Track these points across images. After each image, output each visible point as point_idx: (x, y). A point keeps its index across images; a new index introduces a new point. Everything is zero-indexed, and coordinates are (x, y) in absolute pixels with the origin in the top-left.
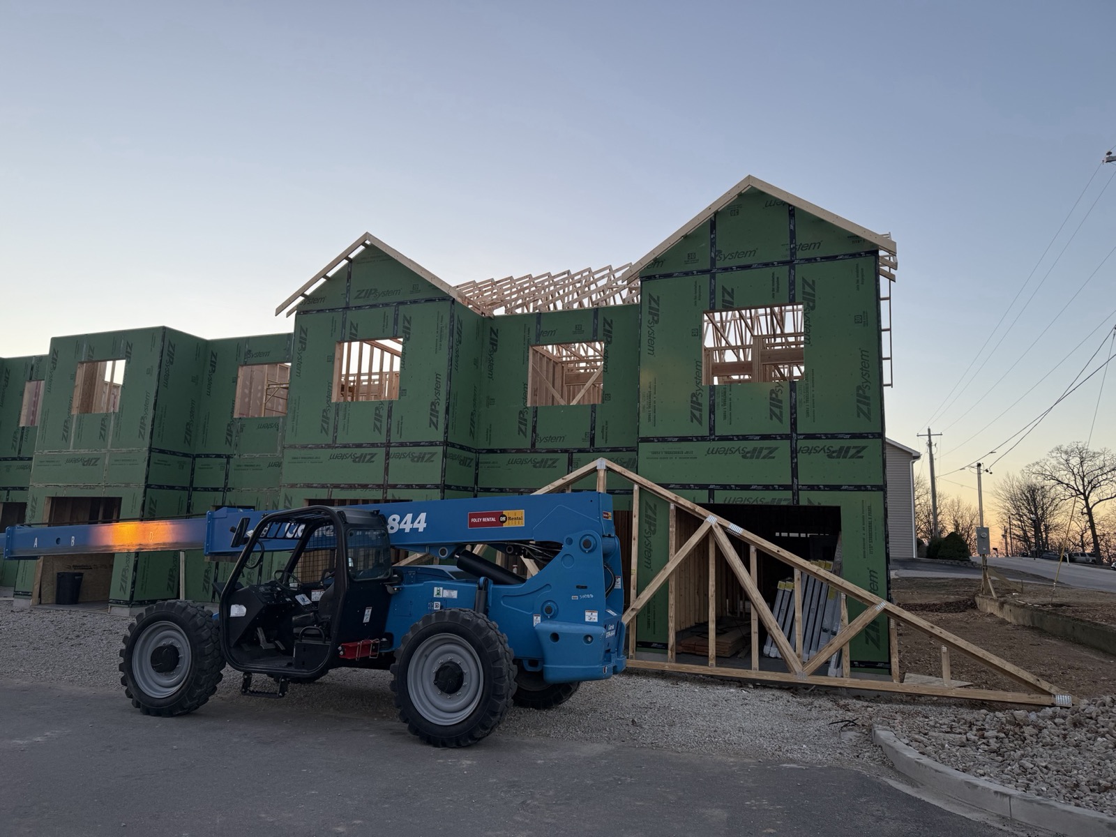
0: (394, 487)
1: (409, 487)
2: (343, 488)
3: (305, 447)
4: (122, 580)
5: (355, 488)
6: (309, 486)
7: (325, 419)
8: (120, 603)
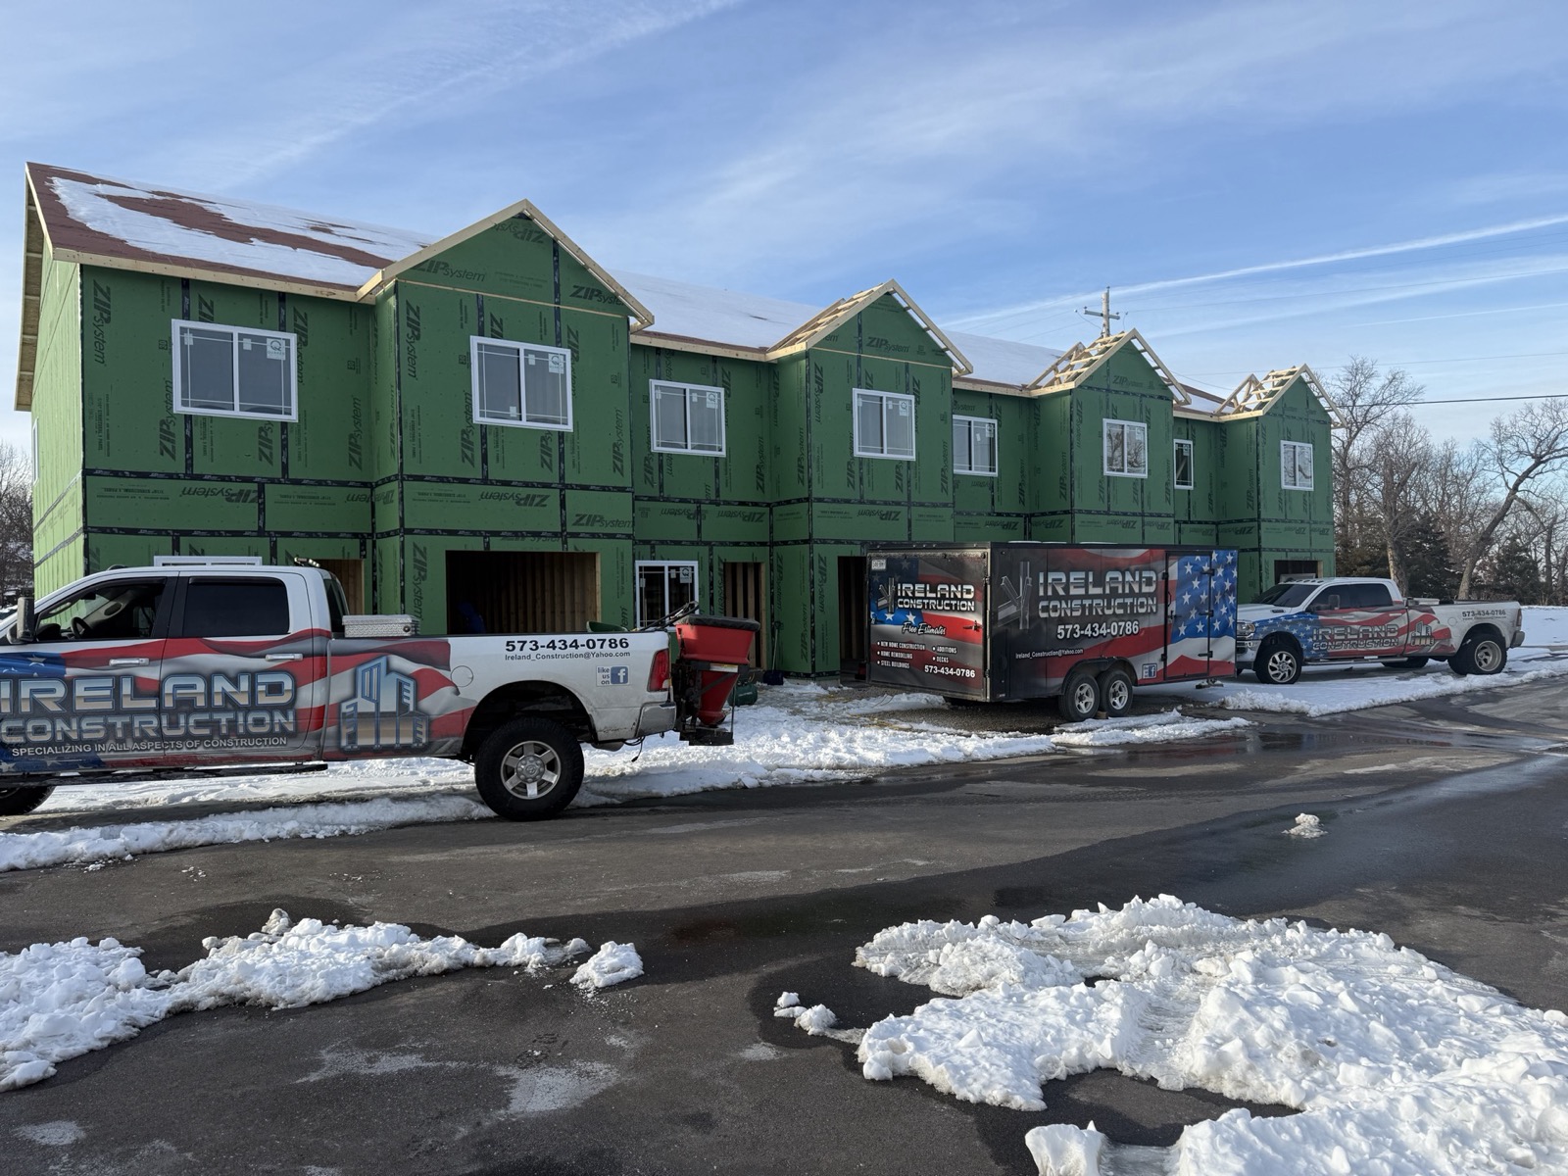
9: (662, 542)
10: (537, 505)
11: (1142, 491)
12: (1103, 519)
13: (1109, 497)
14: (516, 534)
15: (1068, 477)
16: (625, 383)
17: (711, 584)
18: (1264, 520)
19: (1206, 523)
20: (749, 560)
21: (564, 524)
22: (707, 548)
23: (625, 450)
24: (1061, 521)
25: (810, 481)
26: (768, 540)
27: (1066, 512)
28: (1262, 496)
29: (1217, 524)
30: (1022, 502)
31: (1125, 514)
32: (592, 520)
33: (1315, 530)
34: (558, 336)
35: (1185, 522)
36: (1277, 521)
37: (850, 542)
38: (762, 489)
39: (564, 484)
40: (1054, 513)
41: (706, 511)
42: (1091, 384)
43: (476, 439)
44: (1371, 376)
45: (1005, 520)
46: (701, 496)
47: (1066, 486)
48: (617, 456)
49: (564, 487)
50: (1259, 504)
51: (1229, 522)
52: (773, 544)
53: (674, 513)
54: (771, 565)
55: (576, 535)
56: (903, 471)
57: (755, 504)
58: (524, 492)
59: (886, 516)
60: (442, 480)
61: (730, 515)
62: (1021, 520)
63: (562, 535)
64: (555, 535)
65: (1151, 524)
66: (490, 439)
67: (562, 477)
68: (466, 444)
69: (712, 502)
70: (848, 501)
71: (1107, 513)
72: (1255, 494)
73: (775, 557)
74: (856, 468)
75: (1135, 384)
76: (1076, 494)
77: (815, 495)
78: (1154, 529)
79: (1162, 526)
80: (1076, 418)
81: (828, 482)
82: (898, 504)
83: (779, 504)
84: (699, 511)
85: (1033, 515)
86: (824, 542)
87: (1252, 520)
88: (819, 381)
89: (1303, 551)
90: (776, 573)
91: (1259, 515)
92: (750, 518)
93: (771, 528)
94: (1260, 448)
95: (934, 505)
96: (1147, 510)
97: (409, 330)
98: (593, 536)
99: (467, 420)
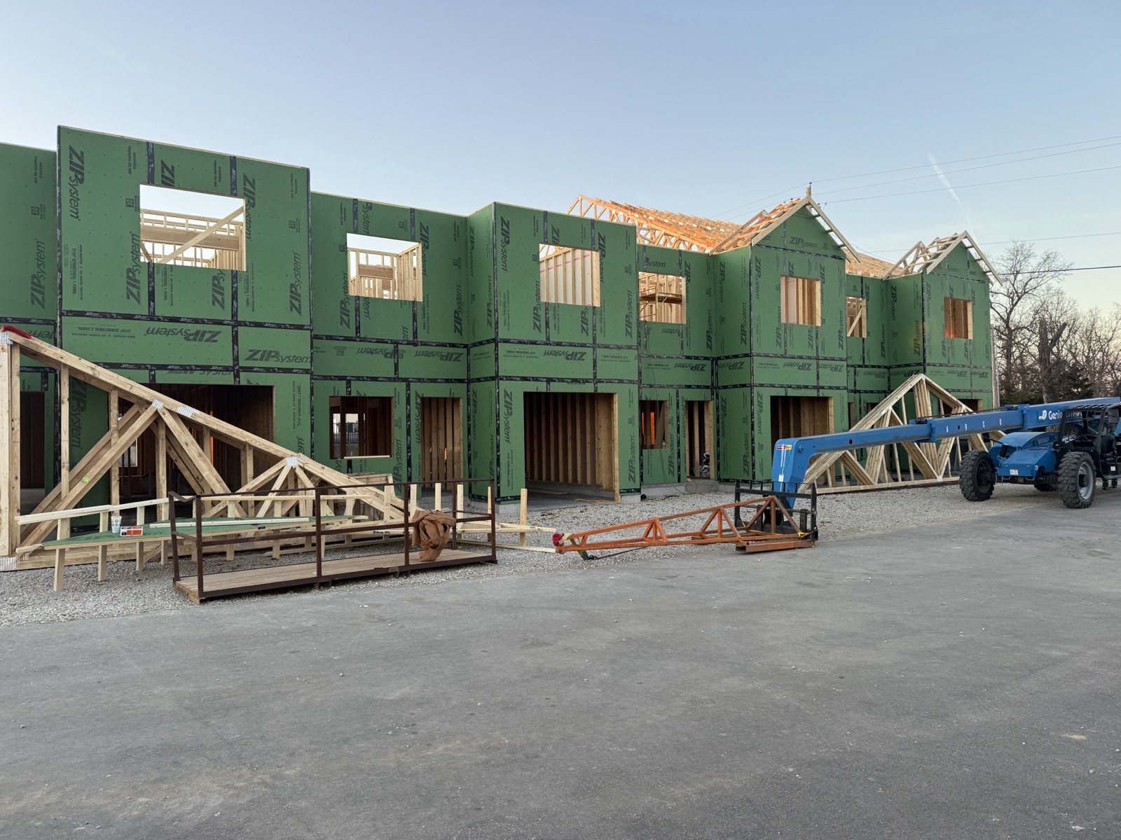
0: (823, 388)
1: (831, 388)
2: (794, 388)
3: (767, 356)
4: (630, 470)
5: (801, 388)
6: (773, 386)
7: (778, 336)
8: (632, 492)
9: (359, 378)
10: (207, 340)
11: (817, 338)
12: (780, 362)
13: (785, 343)
14: (185, 368)
15: (748, 324)
16: (304, 230)
17: (408, 416)
18: (929, 365)
19: (879, 367)
20: (447, 395)
21: (236, 359)
22: (404, 384)
23: (304, 290)
24: (742, 364)
25: (497, 323)
26: (465, 377)
27: (746, 355)
28: (927, 344)
29: (888, 368)
30: (709, 346)
31: (801, 358)
32: (266, 355)
33: (975, 374)
34: (234, 184)
35: (860, 366)
36: (941, 365)
37: (536, 379)
38: (460, 332)
39: (236, 321)
40: (736, 356)
41: (404, 351)
42: (768, 243)
43: (143, 277)
44: (1029, 256)
45: (694, 362)
46: (399, 337)
47: (745, 333)
48: (295, 295)
49: (236, 323)
50: (924, 351)
51: (899, 366)
52: (469, 381)
53: (371, 352)
54: (468, 400)
55: (249, 369)
56: (589, 316)
57: (453, 345)
58: (193, 328)
59: (571, 357)
60: (104, 315)
61: (428, 354)
62: (708, 363)
63: (236, 369)
64: (226, 369)
65: (825, 366)
66: (158, 278)
67: (234, 314)
68: (132, 281)
69: (409, 343)
70: (534, 343)
71: (783, 357)
72: (920, 342)
73: (471, 393)
74: (542, 313)
75: (810, 245)
76: (754, 339)
77: (501, 336)
78: (828, 370)
79: (835, 369)
80: (754, 272)
81: (515, 324)
82: (583, 345)
83: (474, 345)
84: (396, 351)
85: (719, 358)
86: (509, 378)
87: (918, 364)
88: (506, 234)
89: (965, 391)
90: (472, 407)
91: (924, 360)
92: (448, 357)
93: (468, 367)
94: (925, 302)
95: (619, 348)
96: (821, 354)
97: (72, 174)
98: (268, 370)
99: (134, 260)
